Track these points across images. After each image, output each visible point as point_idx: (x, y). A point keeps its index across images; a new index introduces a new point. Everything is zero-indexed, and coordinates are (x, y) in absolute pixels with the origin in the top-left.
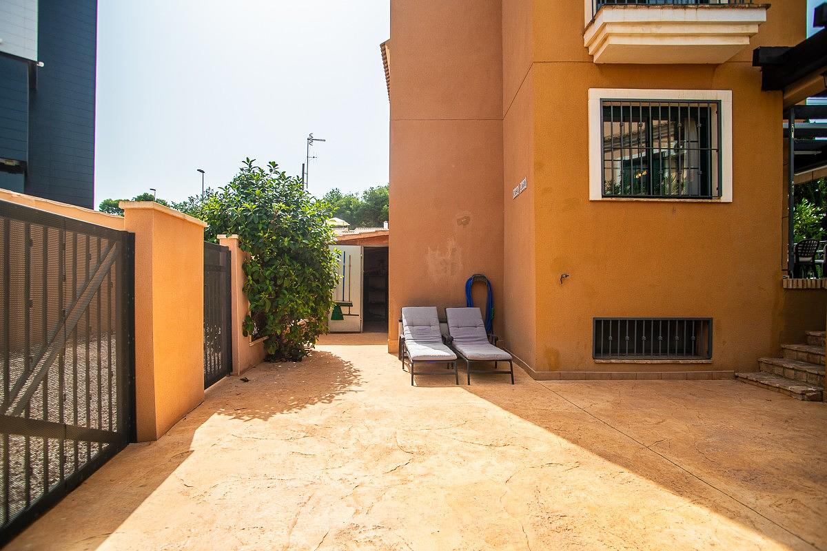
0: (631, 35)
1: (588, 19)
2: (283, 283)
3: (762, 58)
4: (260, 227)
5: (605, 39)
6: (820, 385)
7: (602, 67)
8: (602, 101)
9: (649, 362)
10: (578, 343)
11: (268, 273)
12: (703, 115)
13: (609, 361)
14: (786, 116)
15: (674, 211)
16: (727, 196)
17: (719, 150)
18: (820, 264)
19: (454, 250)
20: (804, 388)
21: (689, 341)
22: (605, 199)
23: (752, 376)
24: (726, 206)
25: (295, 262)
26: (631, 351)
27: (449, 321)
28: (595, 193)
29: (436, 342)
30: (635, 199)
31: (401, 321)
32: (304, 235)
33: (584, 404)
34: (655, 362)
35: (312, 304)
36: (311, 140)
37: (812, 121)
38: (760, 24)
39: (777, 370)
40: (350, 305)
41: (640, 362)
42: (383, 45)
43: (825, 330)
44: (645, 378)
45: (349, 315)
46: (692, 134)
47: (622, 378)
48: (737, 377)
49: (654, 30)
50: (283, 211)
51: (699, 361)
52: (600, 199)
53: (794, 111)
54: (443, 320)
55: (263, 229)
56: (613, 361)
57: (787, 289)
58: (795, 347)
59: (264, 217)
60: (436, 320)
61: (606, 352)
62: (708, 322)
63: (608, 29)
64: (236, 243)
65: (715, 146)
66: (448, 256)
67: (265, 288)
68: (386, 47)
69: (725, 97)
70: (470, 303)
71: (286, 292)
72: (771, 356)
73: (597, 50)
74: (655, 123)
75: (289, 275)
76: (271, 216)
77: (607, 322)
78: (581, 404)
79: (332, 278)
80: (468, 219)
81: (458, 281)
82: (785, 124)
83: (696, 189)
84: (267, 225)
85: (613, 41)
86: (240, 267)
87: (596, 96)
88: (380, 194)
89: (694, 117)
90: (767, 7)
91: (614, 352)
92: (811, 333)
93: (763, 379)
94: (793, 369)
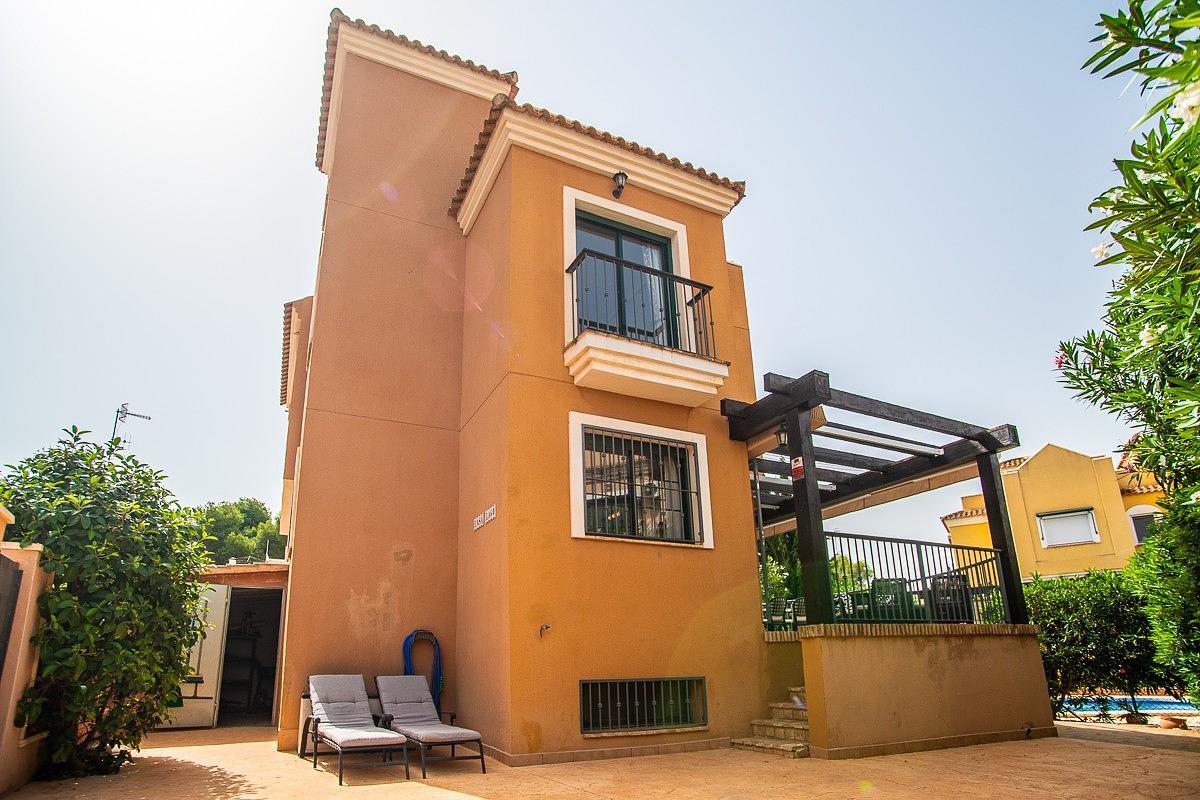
0: (613, 364)
1: (569, 339)
2: (114, 632)
3: (729, 409)
4: (91, 535)
5: (588, 363)
6: (806, 741)
7: (584, 390)
8: (585, 427)
9: (644, 733)
10: (563, 713)
11: (91, 611)
12: (680, 455)
13: (599, 735)
14: (751, 468)
15: (660, 555)
16: (709, 543)
17: (698, 494)
18: (789, 623)
19: (388, 595)
20: (794, 745)
21: (684, 704)
22: (588, 537)
23: (748, 741)
24: (708, 553)
25: (141, 598)
26: (624, 723)
27: (383, 695)
28: (578, 528)
29: (367, 725)
30: (620, 539)
31: (307, 696)
32: (164, 556)
33: (583, 784)
34: (651, 732)
35: (157, 669)
36: (123, 413)
37: (767, 475)
38: (724, 378)
39: (769, 732)
40: (198, 681)
41: (635, 733)
42: (289, 306)
43: (803, 685)
44: (641, 753)
45: (195, 697)
46: (671, 473)
47: (616, 756)
48: (734, 743)
49: (636, 364)
50: (134, 515)
51: (696, 729)
52: (584, 536)
53: (756, 464)
54: (374, 694)
55: (95, 539)
56: (605, 734)
57: (768, 642)
58: (781, 705)
59: (101, 520)
60: (363, 694)
61: (596, 725)
62: (700, 681)
63: (592, 354)
64: (36, 557)
65: (694, 488)
66: (380, 603)
67: (81, 637)
68: (294, 309)
69: (700, 440)
70: (409, 670)
71: (118, 645)
72: (762, 718)
73: (578, 372)
74: (636, 457)
75: (129, 617)
76: (114, 521)
77: (595, 685)
78: (577, 785)
79: (194, 628)
80: (409, 554)
81: (392, 638)
82: (752, 477)
83: (679, 533)
84: (104, 535)
85: (596, 366)
86: (35, 599)
87: (577, 421)
88: (225, 514)
89: (674, 458)
90: (728, 364)
91: (605, 724)
92: (793, 689)
93: (757, 742)
94: (782, 727)
